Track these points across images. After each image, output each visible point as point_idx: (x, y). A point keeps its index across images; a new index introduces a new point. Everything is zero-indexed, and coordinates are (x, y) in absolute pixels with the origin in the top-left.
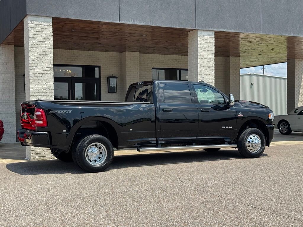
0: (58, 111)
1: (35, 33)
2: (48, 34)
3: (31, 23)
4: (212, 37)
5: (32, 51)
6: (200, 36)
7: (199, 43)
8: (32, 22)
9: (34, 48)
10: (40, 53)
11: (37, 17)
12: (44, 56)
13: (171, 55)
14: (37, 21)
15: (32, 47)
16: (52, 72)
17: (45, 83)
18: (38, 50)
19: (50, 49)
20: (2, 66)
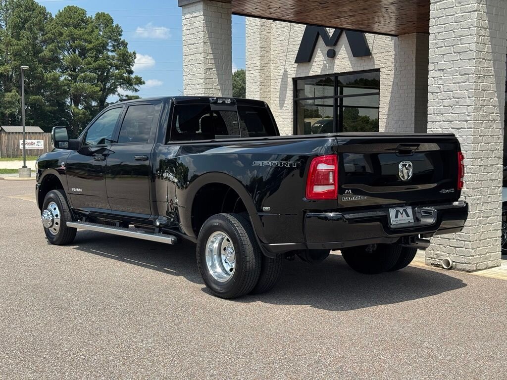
8: (185, 17)
10: (192, 62)
11: (188, 6)
14: (189, 13)
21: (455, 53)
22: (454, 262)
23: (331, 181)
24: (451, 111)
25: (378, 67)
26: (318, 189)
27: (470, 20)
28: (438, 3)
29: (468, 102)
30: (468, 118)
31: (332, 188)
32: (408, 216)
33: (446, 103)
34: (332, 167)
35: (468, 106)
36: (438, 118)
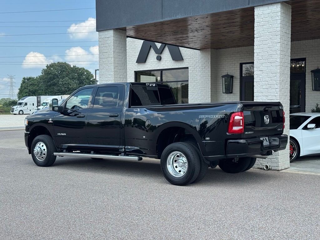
20: (201, 70)
21: (268, 63)
22: (270, 166)
23: (241, 124)
24: (266, 91)
25: (187, 67)
26: (235, 128)
27: (276, 47)
28: (259, 38)
29: (276, 86)
30: (276, 95)
31: (241, 127)
32: (267, 142)
33: (264, 87)
34: (241, 118)
35: (276, 89)
36: (260, 95)
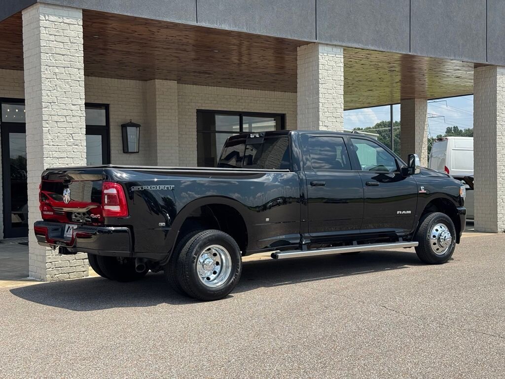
0: (149, 187)
1: (53, 38)
2: (75, 41)
3: (44, 19)
4: (340, 56)
5: (46, 72)
6: (322, 54)
7: (321, 67)
8: (47, 18)
9: (50, 66)
10: (61, 76)
11: (54, 7)
12: (68, 83)
13: (228, 88)
14: (55, 15)
15: (47, 65)
16: (82, 114)
17: (71, 134)
18: (57, 70)
19: (79, 69)
